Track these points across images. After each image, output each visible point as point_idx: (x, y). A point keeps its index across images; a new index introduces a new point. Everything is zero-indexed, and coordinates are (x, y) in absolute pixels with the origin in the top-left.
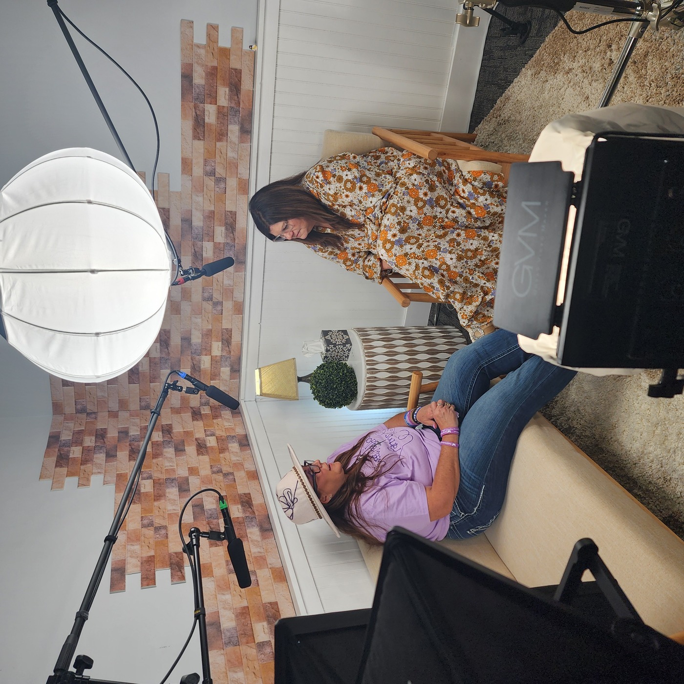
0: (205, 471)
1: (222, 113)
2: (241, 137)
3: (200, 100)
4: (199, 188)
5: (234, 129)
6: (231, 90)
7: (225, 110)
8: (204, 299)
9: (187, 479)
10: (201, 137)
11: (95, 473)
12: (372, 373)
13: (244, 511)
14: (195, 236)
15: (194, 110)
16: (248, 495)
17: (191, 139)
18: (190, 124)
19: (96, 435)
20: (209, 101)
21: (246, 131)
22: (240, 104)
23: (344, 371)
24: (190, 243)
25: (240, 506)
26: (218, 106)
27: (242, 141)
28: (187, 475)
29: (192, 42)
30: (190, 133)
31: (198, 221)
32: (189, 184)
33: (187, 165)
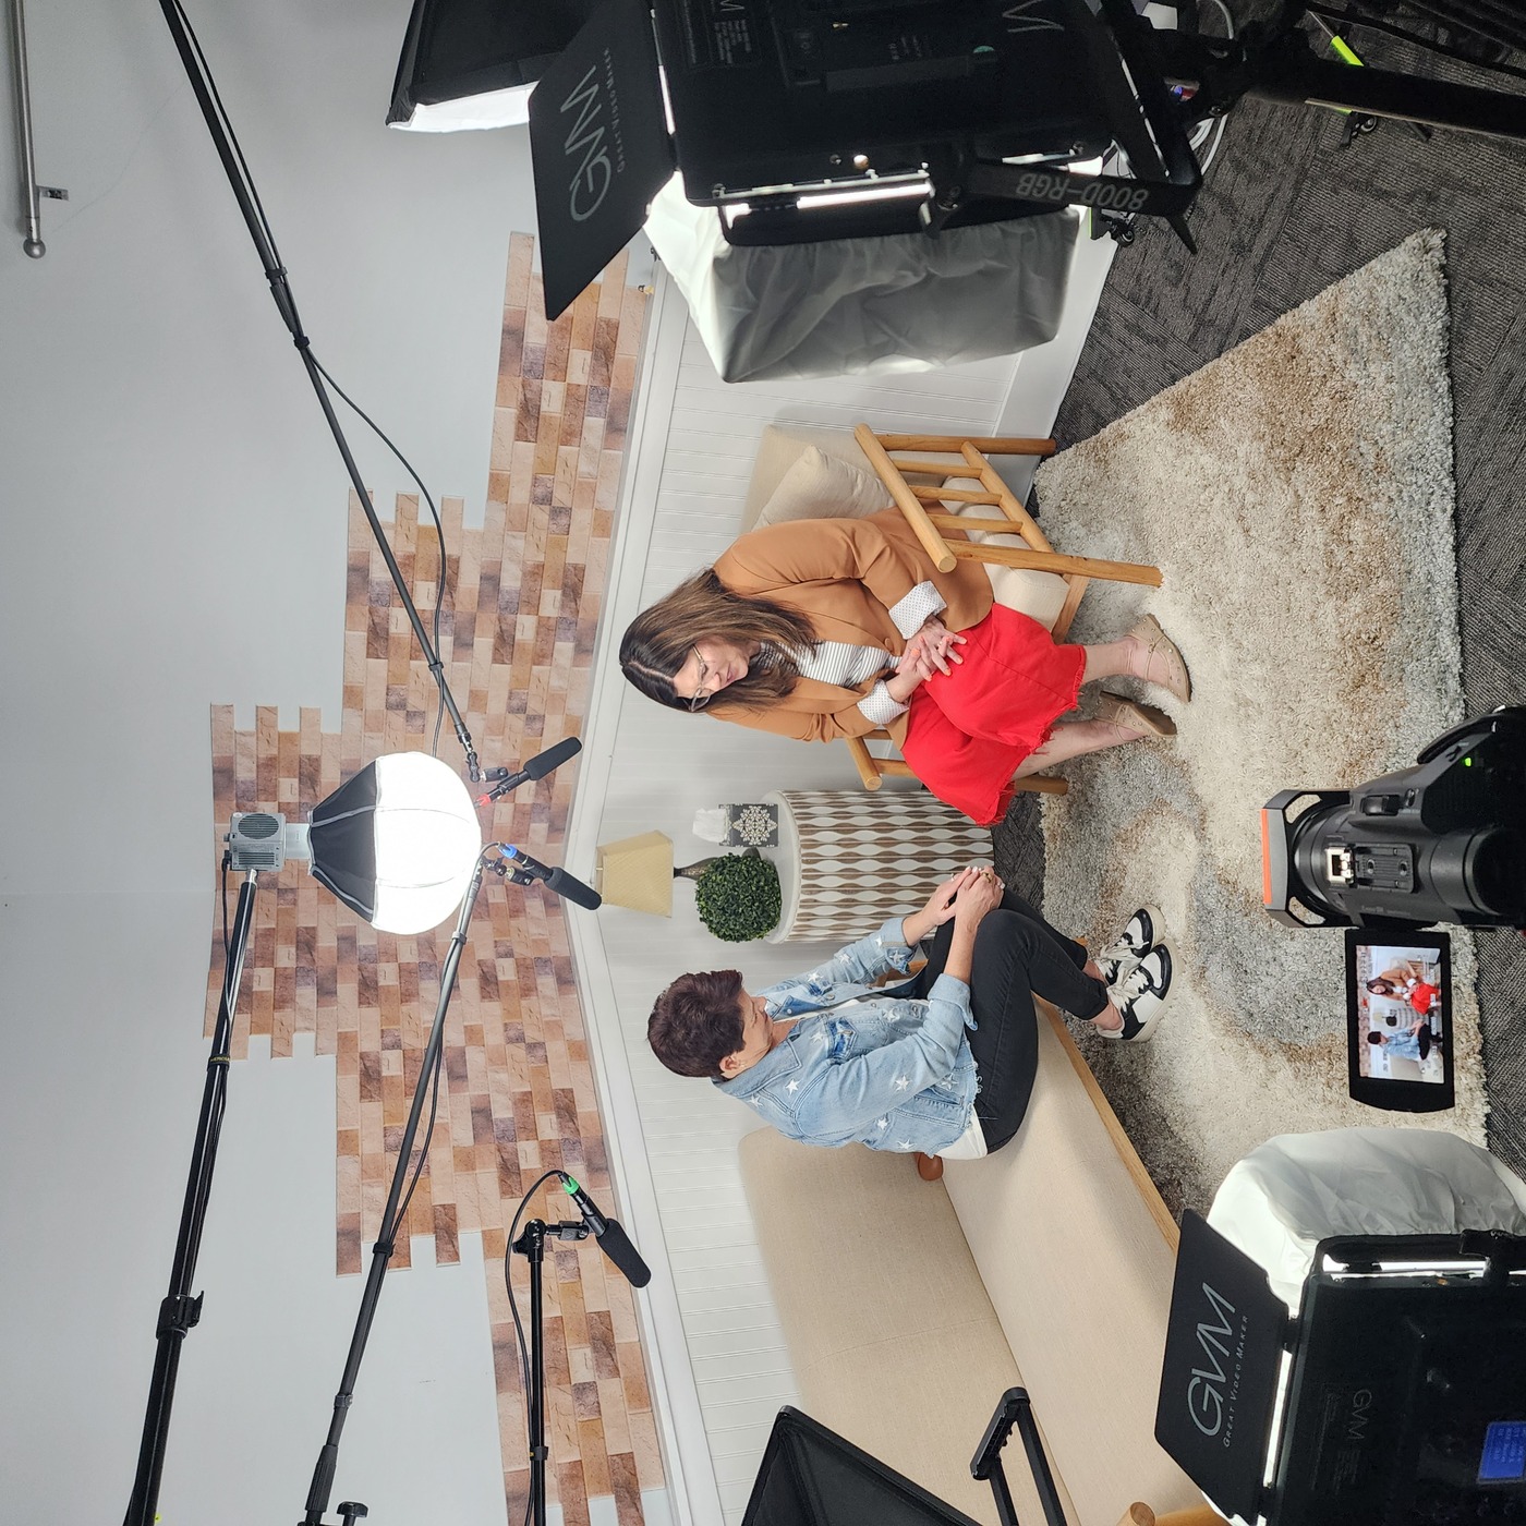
0: (494, 1037)
1: (574, 398)
2: (606, 440)
3: (534, 372)
4: (518, 524)
5: (595, 425)
6: (595, 357)
7: (582, 391)
8: (511, 710)
9: (463, 1053)
10: (530, 437)
11: (300, 1029)
12: (811, 893)
13: (562, 1128)
14: (503, 605)
15: (521, 389)
16: (568, 1093)
17: (512, 440)
18: (512, 412)
19: (297, 942)
20: (551, 375)
21: (617, 428)
22: (610, 380)
23: (759, 882)
24: (494, 616)
25: (554, 1117)
26: (569, 384)
27: (608, 444)
28: (462, 1044)
29: (530, 272)
30: (510, 428)
31: (511, 581)
32: (501, 517)
33: (498, 486)
